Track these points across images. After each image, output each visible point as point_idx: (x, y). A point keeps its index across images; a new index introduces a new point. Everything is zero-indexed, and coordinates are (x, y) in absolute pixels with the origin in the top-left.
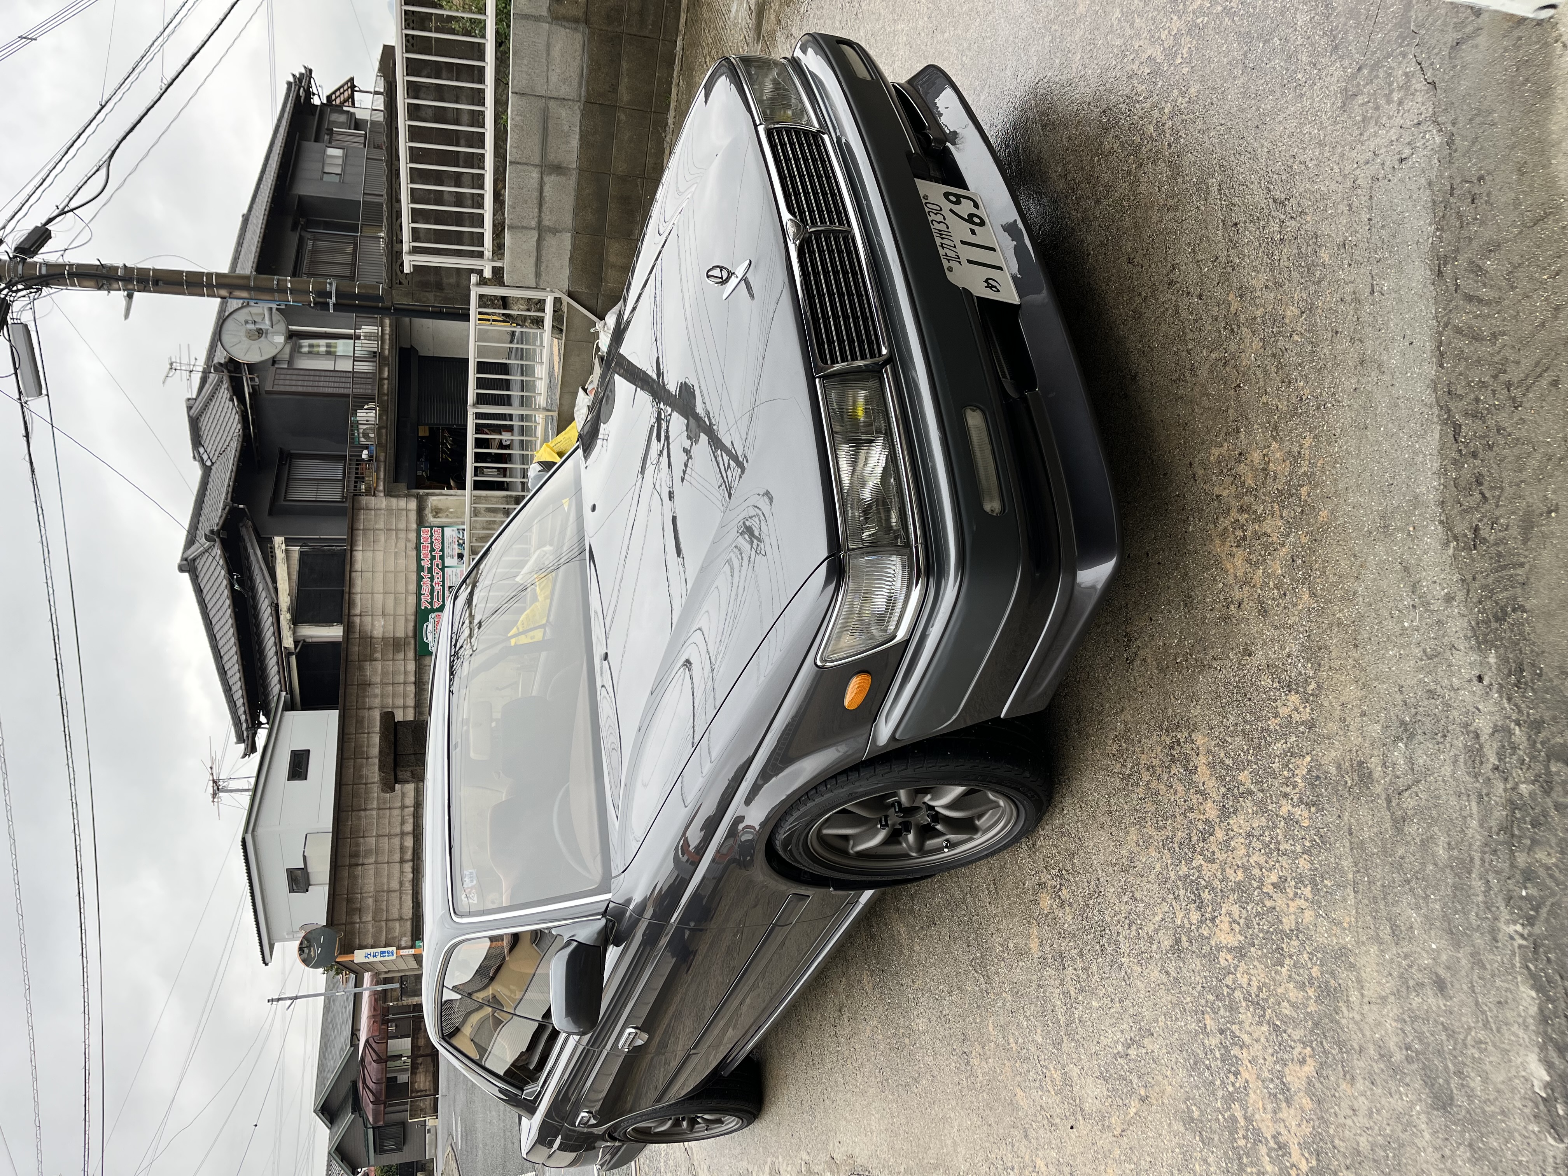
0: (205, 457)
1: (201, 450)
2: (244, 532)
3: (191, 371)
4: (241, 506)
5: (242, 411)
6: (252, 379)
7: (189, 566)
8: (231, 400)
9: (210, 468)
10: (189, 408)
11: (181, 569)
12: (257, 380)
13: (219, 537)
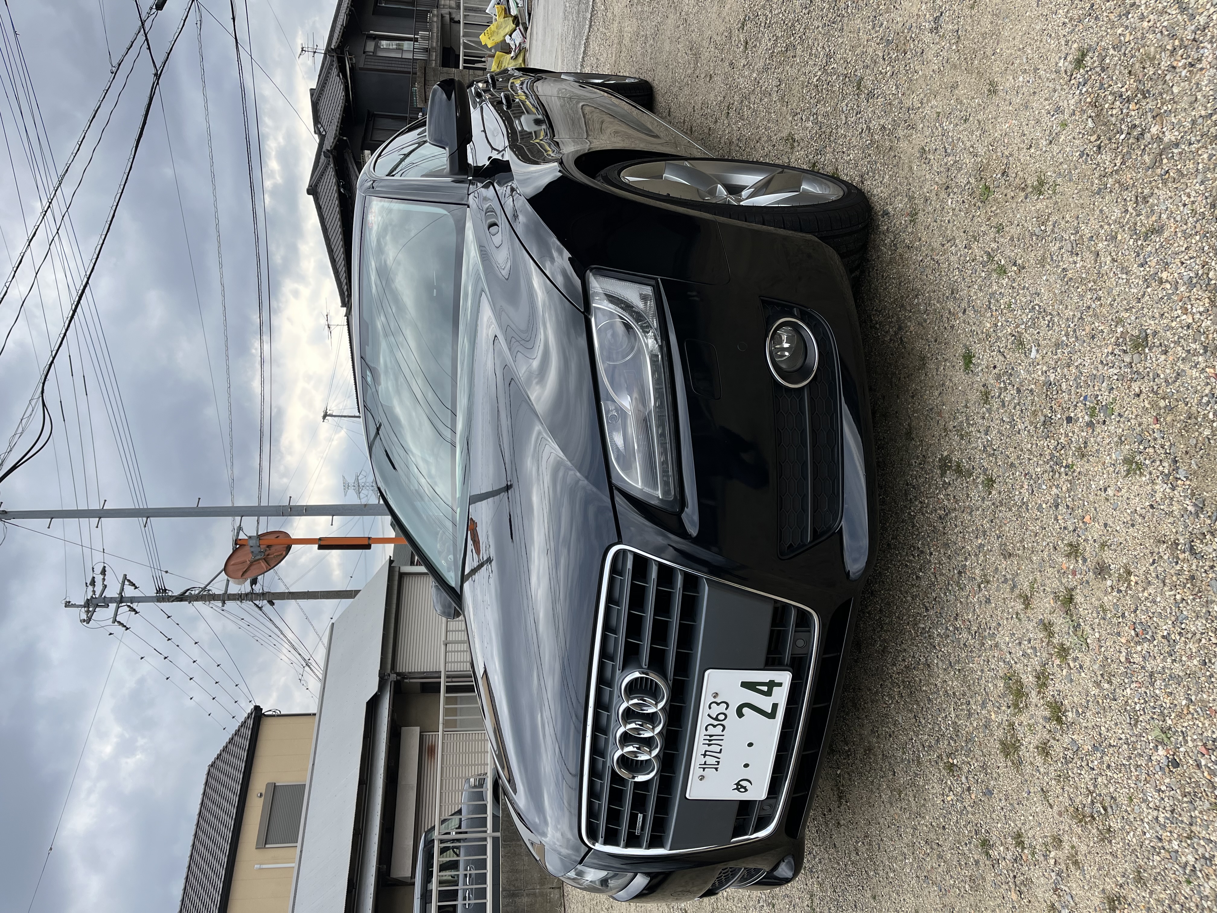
0: (322, 130)
1: (319, 126)
2: (346, 156)
3: (315, 52)
4: (345, 138)
5: (345, 83)
6: (351, 59)
7: (312, 190)
8: (339, 76)
9: (325, 136)
10: (312, 95)
11: (309, 192)
12: (354, 59)
13: (332, 154)
